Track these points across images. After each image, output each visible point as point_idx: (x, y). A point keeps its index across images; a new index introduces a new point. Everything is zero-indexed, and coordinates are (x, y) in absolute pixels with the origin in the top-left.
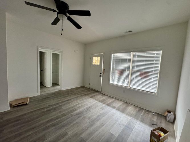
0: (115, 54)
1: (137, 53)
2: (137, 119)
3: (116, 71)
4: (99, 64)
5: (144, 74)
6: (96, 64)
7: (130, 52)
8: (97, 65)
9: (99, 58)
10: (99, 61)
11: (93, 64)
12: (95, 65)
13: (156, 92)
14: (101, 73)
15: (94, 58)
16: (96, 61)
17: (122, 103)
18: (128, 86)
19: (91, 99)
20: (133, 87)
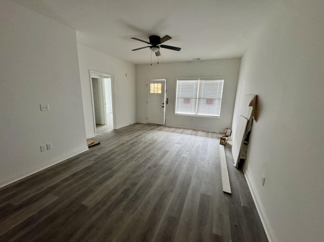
0: (181, 81)
1: (203, 81)
2: (208, 137)
3: (183, 100)
4: (160, 92)
5: (210, 101)
6: (156, 92)
7: (197, 79)
8: (158, 94)
9: (160, 85)
10: (161, 89)
11: (152, 92)
12: (154, 93)
13: (219, 116)
14: (163, 104)
15: (152, 85)
16: (156, 88)
17: (191, 131)
18: (195, 114)
19: (160, 132)
20: (200, 114)
